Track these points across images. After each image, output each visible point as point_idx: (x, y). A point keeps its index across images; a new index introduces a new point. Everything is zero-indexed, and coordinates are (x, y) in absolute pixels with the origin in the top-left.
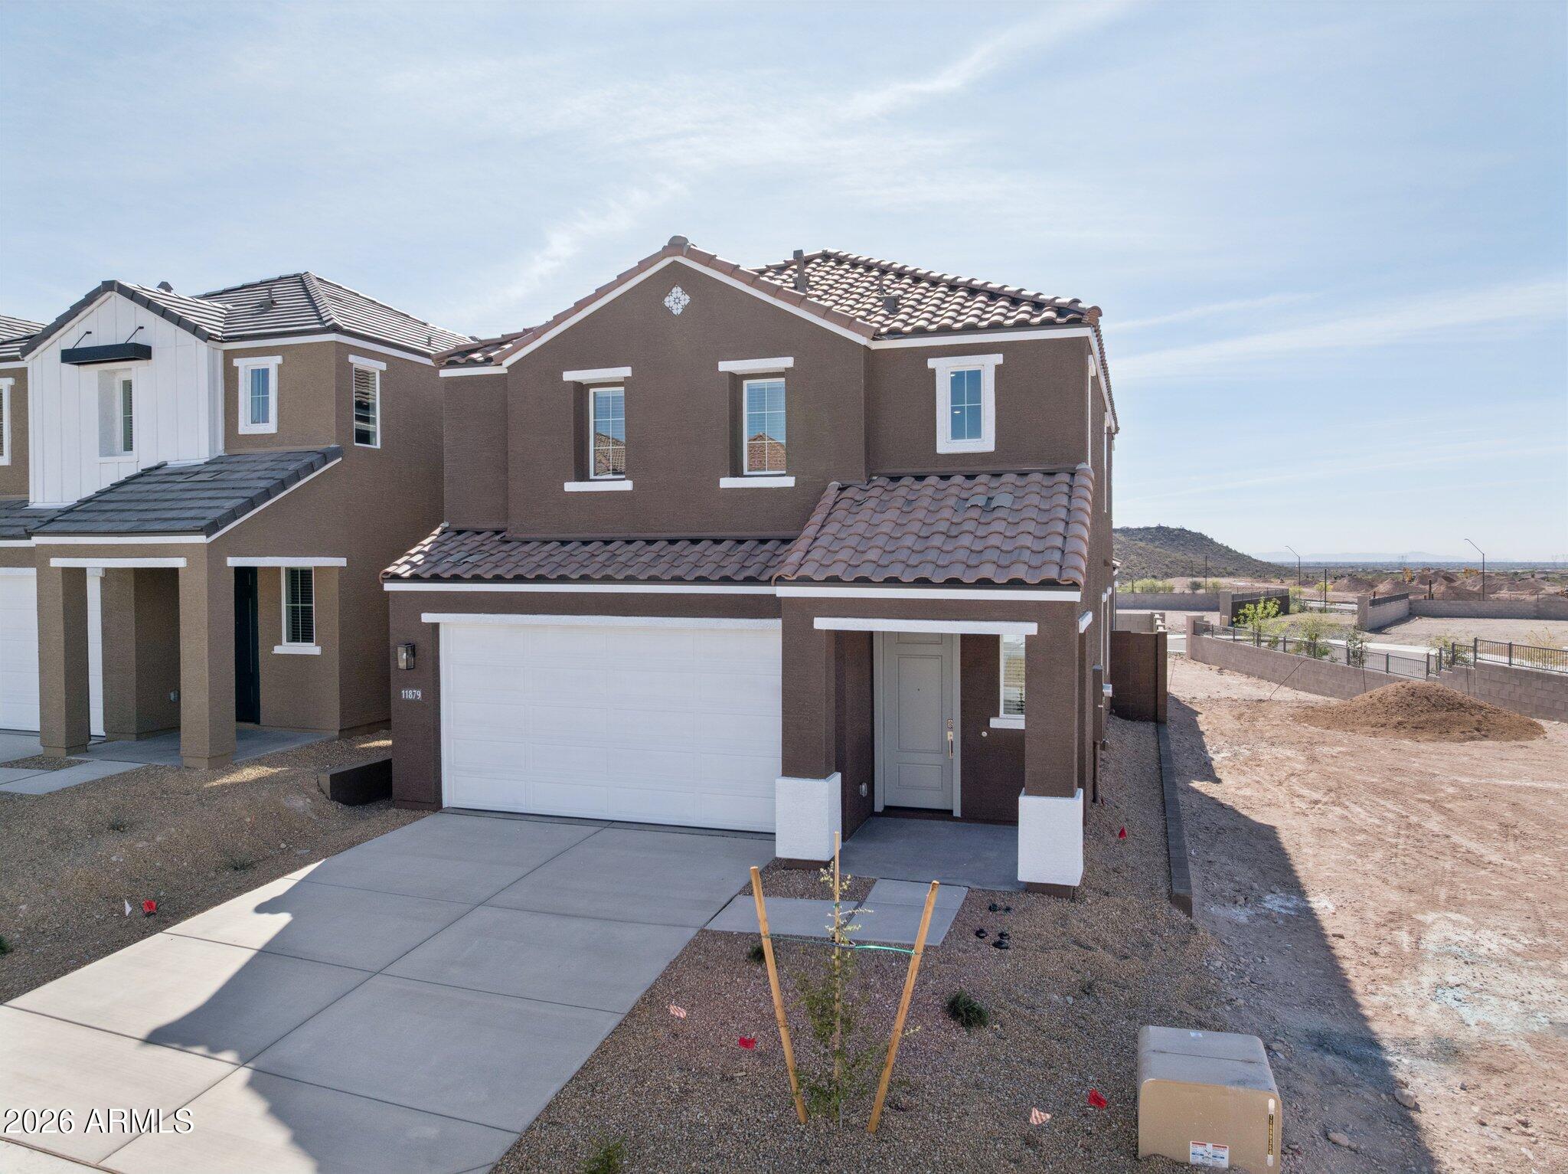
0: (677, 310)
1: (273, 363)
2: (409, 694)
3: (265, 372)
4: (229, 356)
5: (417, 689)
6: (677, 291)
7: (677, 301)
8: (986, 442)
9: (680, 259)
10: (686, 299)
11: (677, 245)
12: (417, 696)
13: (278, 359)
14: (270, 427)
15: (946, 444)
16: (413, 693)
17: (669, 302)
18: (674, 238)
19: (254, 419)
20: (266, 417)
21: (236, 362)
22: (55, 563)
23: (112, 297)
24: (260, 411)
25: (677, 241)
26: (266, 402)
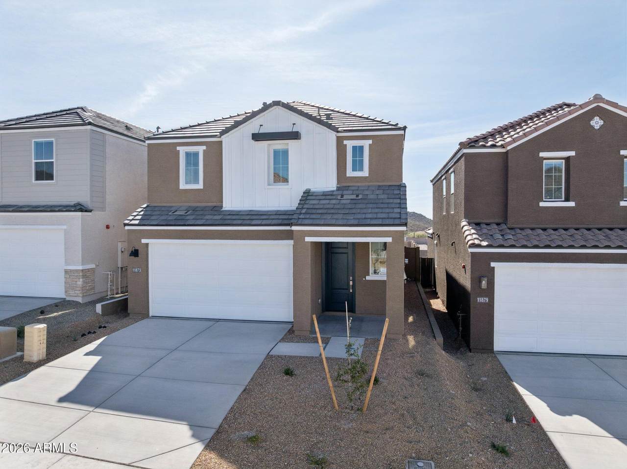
0: (597, 127)
1: (366, 144)
2: (481, 300)
3: (361, 148)
4: (340, 140)
5: (486, 296)
6: (597, 119)
7: (597, 123)
9: (601, 105)
10: (601, 122)
11: (598, 98)
12: (486, 301)
13: (370, 142)
14: (365, 173)
16: (484, 299)
17: (592, 123)
18: (596, 95)
19: (354, 170)
20: (361, 169)
21: (345, 142)
22: (308, 239)
23: (277, 109)
24: (357, 166)
25: (598, 97)
26: (361, 162)
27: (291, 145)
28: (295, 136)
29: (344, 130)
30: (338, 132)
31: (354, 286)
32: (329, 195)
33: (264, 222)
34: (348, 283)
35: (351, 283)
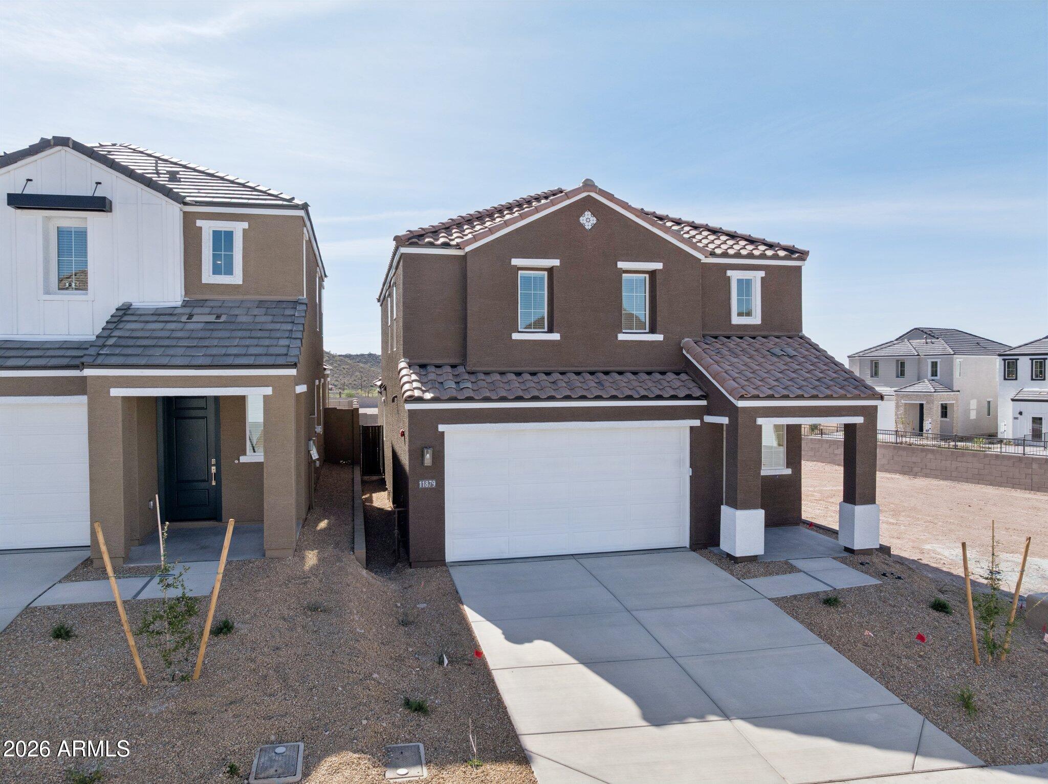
0: (588, 226)
1: (238, 228)
2: (425, 484)
3: (229, 235)
4: (189, 220)
5: (432, 478)
6: (588, 214)
7: (588, 220)
8: (756, 319)
9: (593, 195)
10: (594, 220)
11: (588, 185)
12: (432, 485)
13: (245, 225)
14: (237, 278)
15: (736, 320)
16: (429, 483)
17: (582, 220)
18: (587, 180)
19: (216, 270)
20: (229, 271)
21: (199, 223)
22: (115, 392)
23: (63, 152)
24: (223, 266)
25: (589, 183)
26: (229, 259)
27: (92, 221)
28: (99, 204)
29: (196, 202)
30: (185, 204)
31: (218, 476)
32: (166, 315)
33: (32, 362)
34: (209, 470)
35: (214, 470)
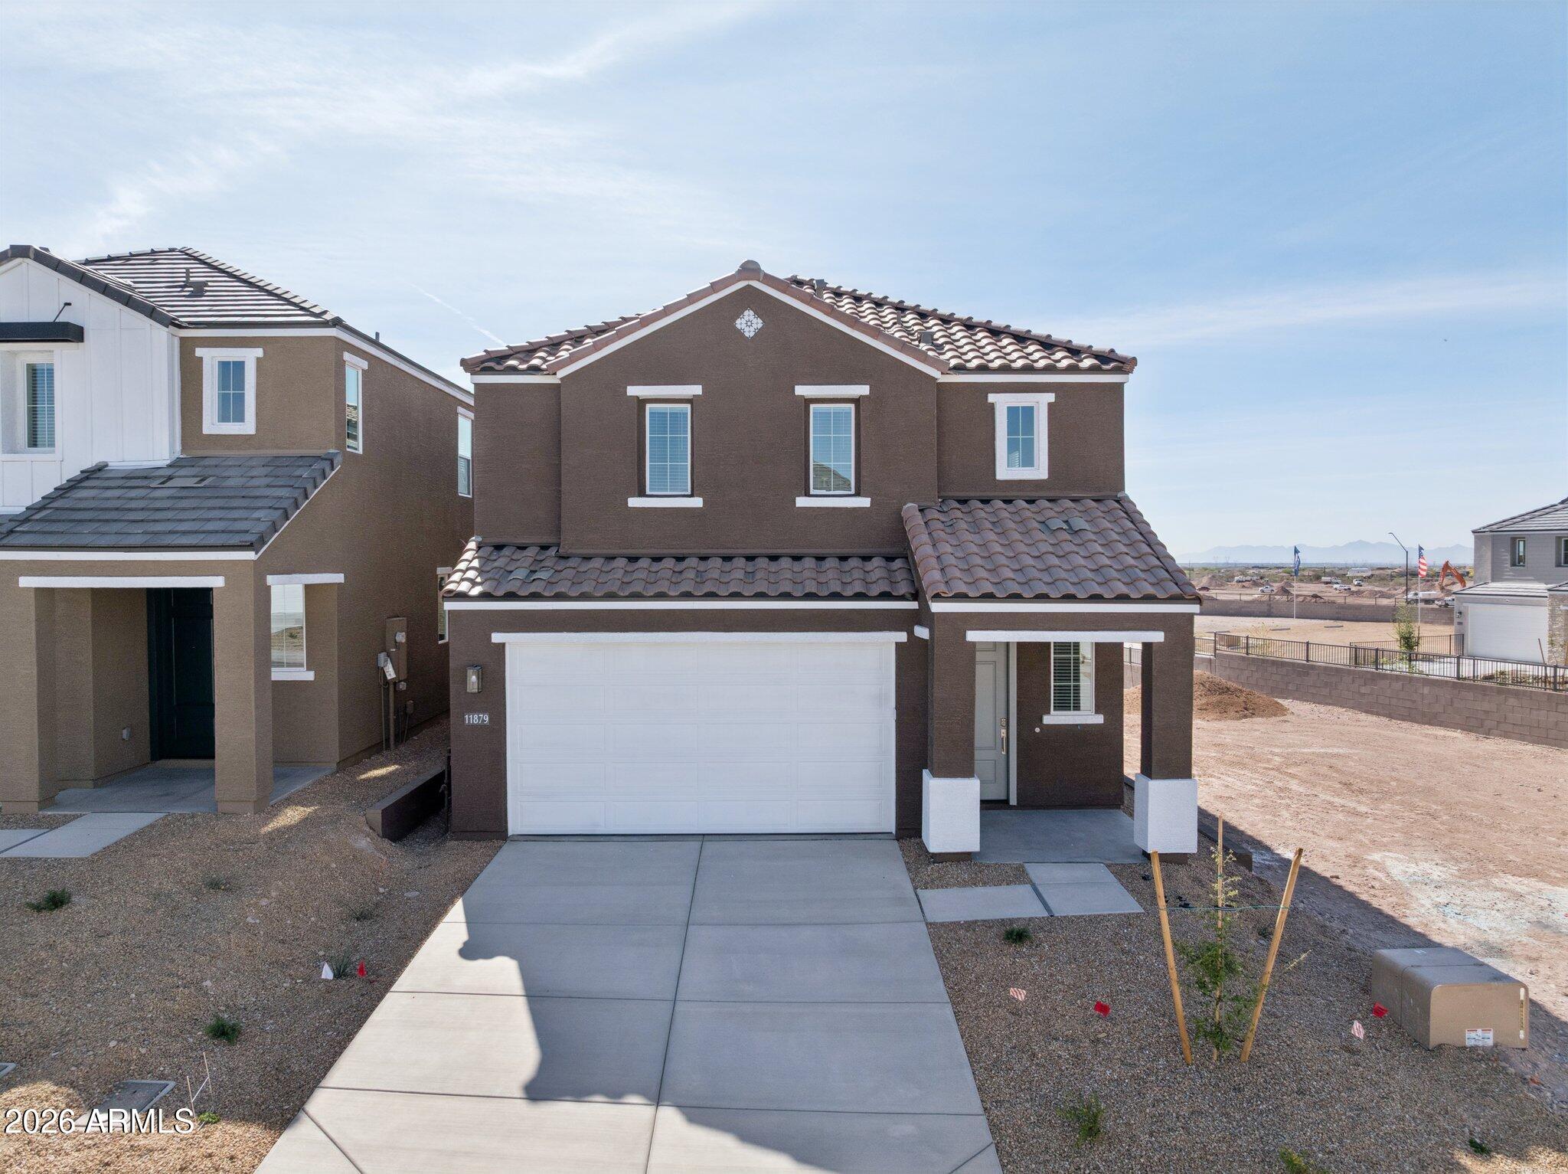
0: (749, 333)
1: (250, 357)
2: (474, 719)
3: (240, 366)
4: (187, 347)
5: (484, 712)
6: (749, 314)
7: (749, 324)
8: (1040, 471)
9: (754, 284)
10: (758, 323)
11: (749, 269)
12: (483, 721)
13: (259, 352)
14: (248, 426)
15: (1005, 471)
16: (479, 718)
17: (740, 324)
18: (747, 261)
19: (224, 418)
20: (240, 418)
21: (199, 352)
22: (26, 582)
23: (24, 265)
24: (232, 408)
25: (751, 266)
26: (240, 399)
27: (58, 354)
30: (180, 327)
